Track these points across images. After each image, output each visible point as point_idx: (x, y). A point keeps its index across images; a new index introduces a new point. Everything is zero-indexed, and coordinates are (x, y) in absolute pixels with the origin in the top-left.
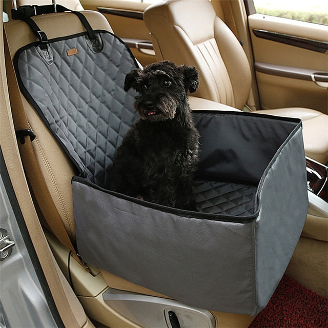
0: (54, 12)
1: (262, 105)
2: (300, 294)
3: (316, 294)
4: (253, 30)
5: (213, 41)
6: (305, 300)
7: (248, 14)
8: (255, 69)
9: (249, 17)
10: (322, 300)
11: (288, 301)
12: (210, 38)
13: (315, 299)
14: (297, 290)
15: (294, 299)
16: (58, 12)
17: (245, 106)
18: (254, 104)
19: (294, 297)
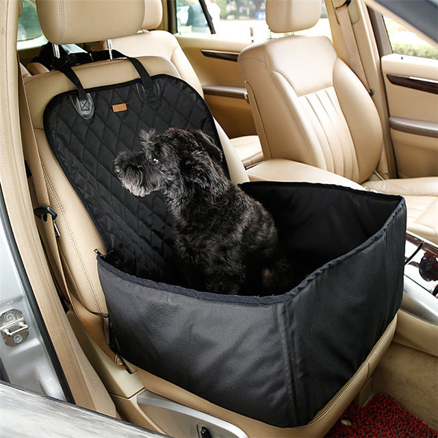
0: (109, 58)
1: (399, 173)
2: (404, 425)
3: (427, 427)
4: (387, 75)
5: (331, 90)
6: (409, 433)
7: (381, 55)
8: (389, 126)
9: (383, 58)
10: (434, 435)
11: (387, 431)
12: (327, 86)
13: (425, 434)
14: (402, 418)
15: (395, 430)
16: (113, 58)
17: (374, 173)
18: (387, 172)
19: (396, 428)
